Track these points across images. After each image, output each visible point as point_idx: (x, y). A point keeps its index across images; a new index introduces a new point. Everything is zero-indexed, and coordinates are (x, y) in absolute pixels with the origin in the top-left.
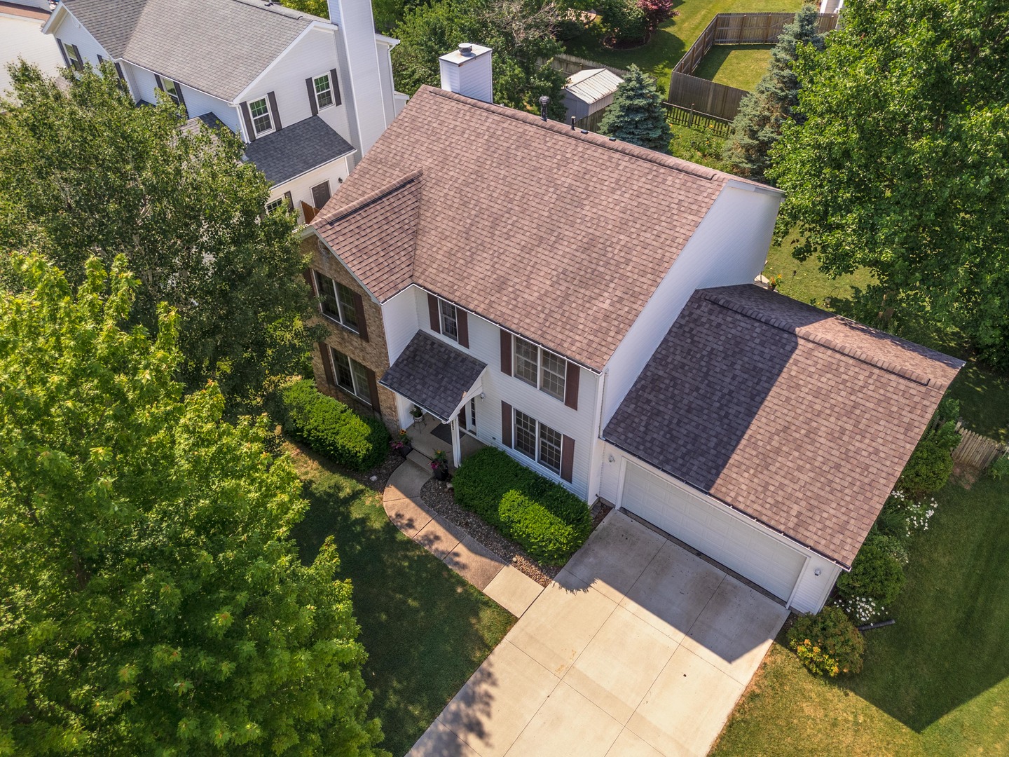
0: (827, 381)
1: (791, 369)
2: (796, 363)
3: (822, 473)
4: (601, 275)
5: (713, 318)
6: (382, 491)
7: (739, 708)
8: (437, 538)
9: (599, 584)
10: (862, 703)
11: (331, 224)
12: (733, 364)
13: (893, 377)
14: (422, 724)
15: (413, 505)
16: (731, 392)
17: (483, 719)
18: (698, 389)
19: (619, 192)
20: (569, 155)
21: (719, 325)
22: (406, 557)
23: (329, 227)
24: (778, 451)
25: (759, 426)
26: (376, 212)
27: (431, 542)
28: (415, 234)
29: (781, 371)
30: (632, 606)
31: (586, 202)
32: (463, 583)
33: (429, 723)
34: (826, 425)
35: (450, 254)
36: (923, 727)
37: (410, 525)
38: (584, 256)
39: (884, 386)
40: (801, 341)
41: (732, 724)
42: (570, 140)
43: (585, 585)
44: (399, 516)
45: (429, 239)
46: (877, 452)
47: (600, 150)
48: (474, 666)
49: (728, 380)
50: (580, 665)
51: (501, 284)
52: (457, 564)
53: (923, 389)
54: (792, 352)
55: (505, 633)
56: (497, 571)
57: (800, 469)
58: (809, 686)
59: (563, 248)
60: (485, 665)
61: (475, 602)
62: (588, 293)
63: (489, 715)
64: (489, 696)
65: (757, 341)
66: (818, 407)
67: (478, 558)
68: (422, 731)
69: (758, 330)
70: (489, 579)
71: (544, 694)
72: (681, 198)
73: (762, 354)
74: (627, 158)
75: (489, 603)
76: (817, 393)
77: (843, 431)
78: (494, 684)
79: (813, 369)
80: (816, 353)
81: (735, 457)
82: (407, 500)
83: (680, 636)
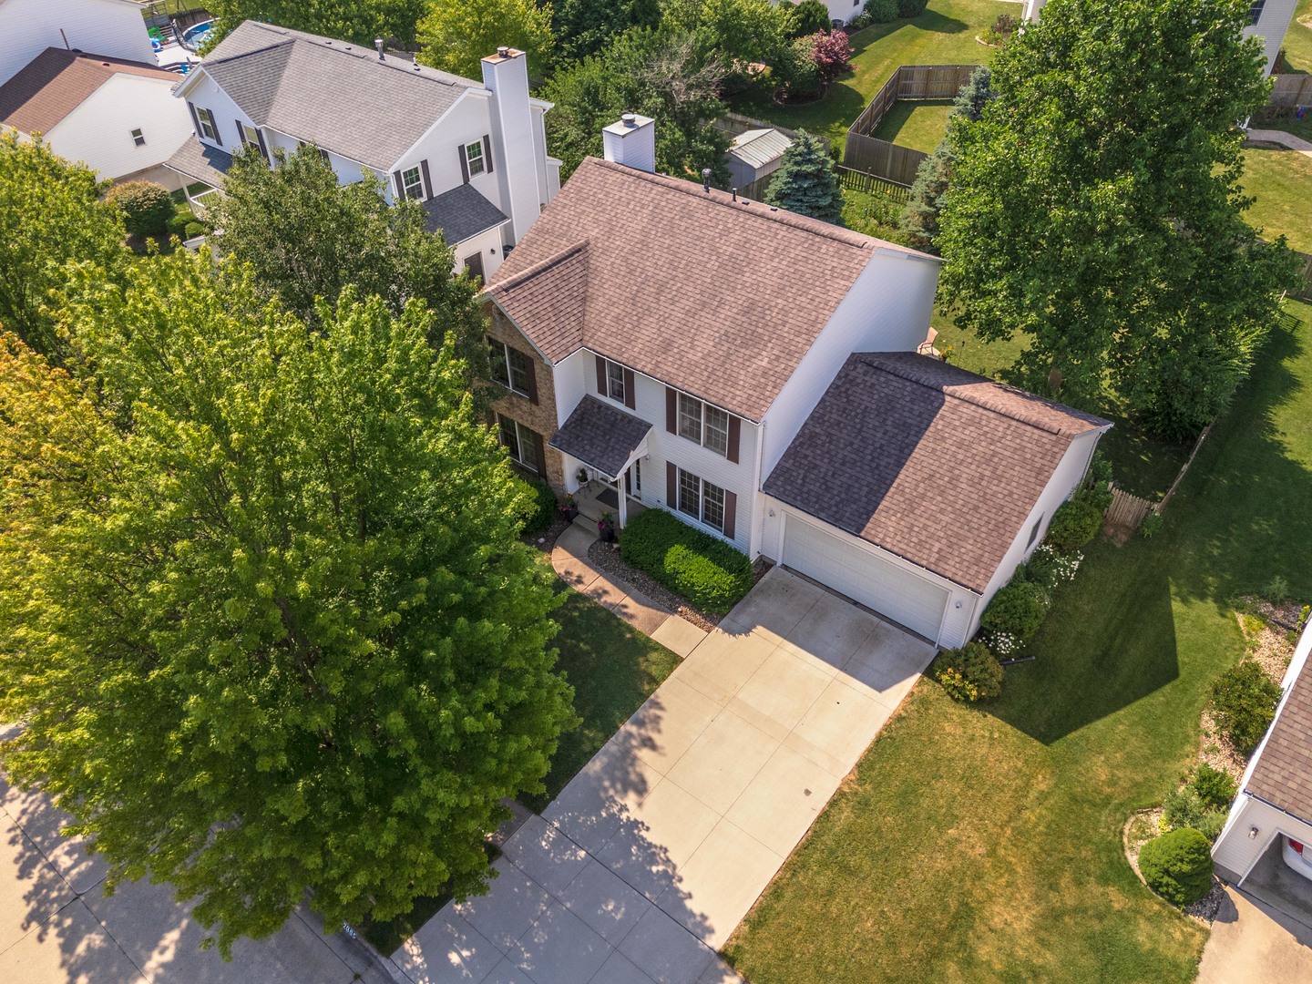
0: (971, 432)
1: (938, 423)
2: (943, 417)
3: (962, 514)
4: (760, 336)
5: (867, 378)
6: (550, 552)
7: (887, 727)
8: (605, 592)
9: (760, 629)
10: (999, 722)
11: (506, 290)
12: (885, 420)
13: (1028, 428)
14: (597, 744)
15: (581, 563)
16: (882, 446)
17: (655, 736)
18: (851, 444)
19: (777, 260)
20: (730, 225)
21: (872, 386)
22: (576, 608)
23: (504, 293)
24: (923, 497)
25: (907, 476)
27: (600, 596)
28: (584, 300)
29: (928, 426)
30: (791, 647)
31: (746, 269)
32: (631, 630)
33: (604, 743)
34: (966, 473)
35: (617, 319)
36: (1052, 741)
37: (579, 581)
38: (744, 319)
39: (1020, 436)
40: (948, 398)
41: (879, 740)
42: (731, 211)
43: (747, 631)
44: (567, 573)
45: (598, 305)
46: (1011, 494)
47: (760, 221)
48: (643, 697)
49: (879, 435)
50: (741, 696)
51: (667, 346)
52: (625, 614)
53: (1054, 438)
54: (939, 408)
55: (671, 670)
56: (663, 619)
57: (942, 511)
58: (952, 710)
59: (724, 312)
60: (652, 697)
61: (643, 646)
62: (748, 352)
63: (659, 731)
64: (658, 718)
65: (908, 399)
66: (960, 457)
67: (645, 609)
68: (596, 750)
69: (909, 389)
70: (656, 626)
71: (708, 719)
72: (834, 264)
73: (911, 411)
74: (785, 228)
75: (658, 647)
76: (960, 445)
77: (982, 477)
78: (662, 708)
79: (957, 423)
80: (961, 409)
81: (884, 503)
82: (575, 559)
83: (835, 671)
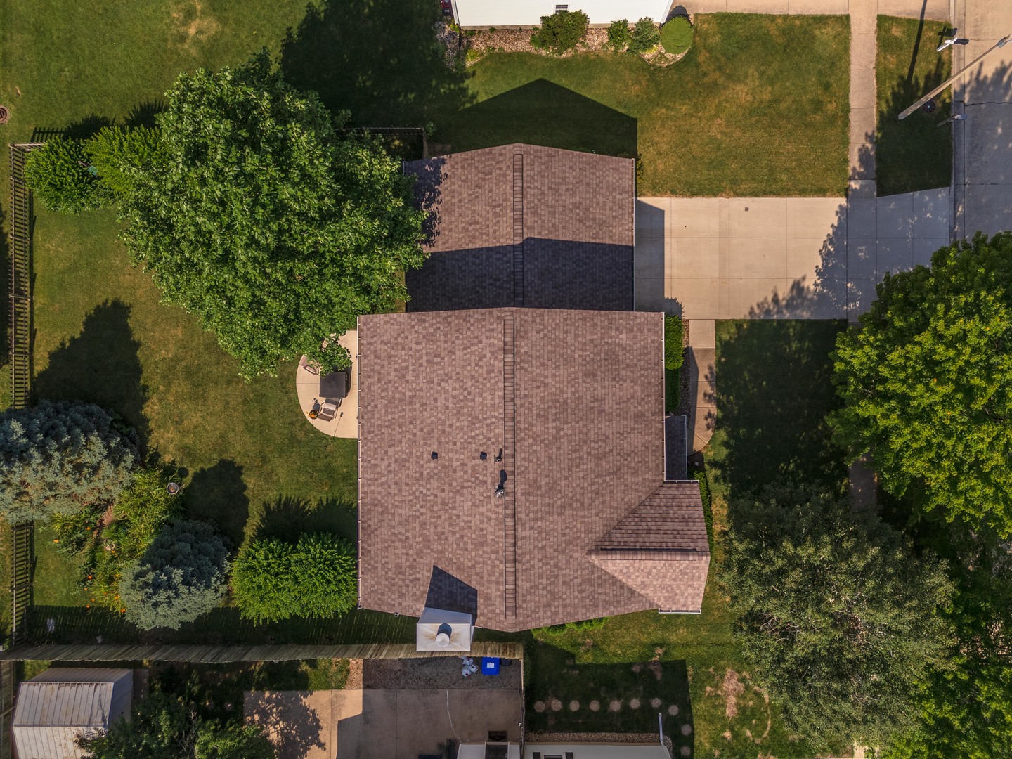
0: (543, 211)
1: (545, 235)
2: (539, 233)
3: (595, 191)
5: (533, 299)
6: (700, 452)
7: (684, 195)
8: (705, 395)
9: (667, 295)
12: (557, 270)
13: (525, 174)
14: (793, 323)
15: (696, 426)
16: (574, 262)
17: (770, 299)
18: (581, 283)
19: (546, 381)
20: (531, 440)
21: (536, 292)
22: (728, 402)
23: (698, 549)
24: (594, 220)
25: (586, 237)
26: (653, 540)
27: (710, 396)
29: (549, 240)
30: (667, 271)
31: (561, 400)
32: (719, 363)
33: (791, 321)
34: (569, 200)
35: (635, 473)
37: (710, 415)
38: (599, 373)
39: (532, 177)
40: (525, 236)
41: (693, 195)
43: (673, 301)
44: (708, 427)
46: (571, 168)
47: (518, 418)
48: (752, 323)
49: (567, 268)
50: (717, 275)
51: (639, 416)
52: (711, 373)
53: (525, 156)
54: (534, 239)
55: (727, 321)
56: (698, 350)
57: (598, 204)
59: (600, 392)
60: (748, 318)
61: (724, 348)
62: (621, 354)
63: (766, 299)
64: (758, 305)
65: (536, 263)
66: (560, 209)
67: (699, 365)
68: (797, 321)
69: (529, 266)
70: (706, 350)
71: (741, 282)
73: (543, 256)
74: (517, 393)
75: (719, 339)
76: (553, 213)
77: (567, 190)
78: (752, 308)
79: (540, 222)
80: (529, 224)
81: (608, 241)
82: (696, 432)
83: (667, 240)
